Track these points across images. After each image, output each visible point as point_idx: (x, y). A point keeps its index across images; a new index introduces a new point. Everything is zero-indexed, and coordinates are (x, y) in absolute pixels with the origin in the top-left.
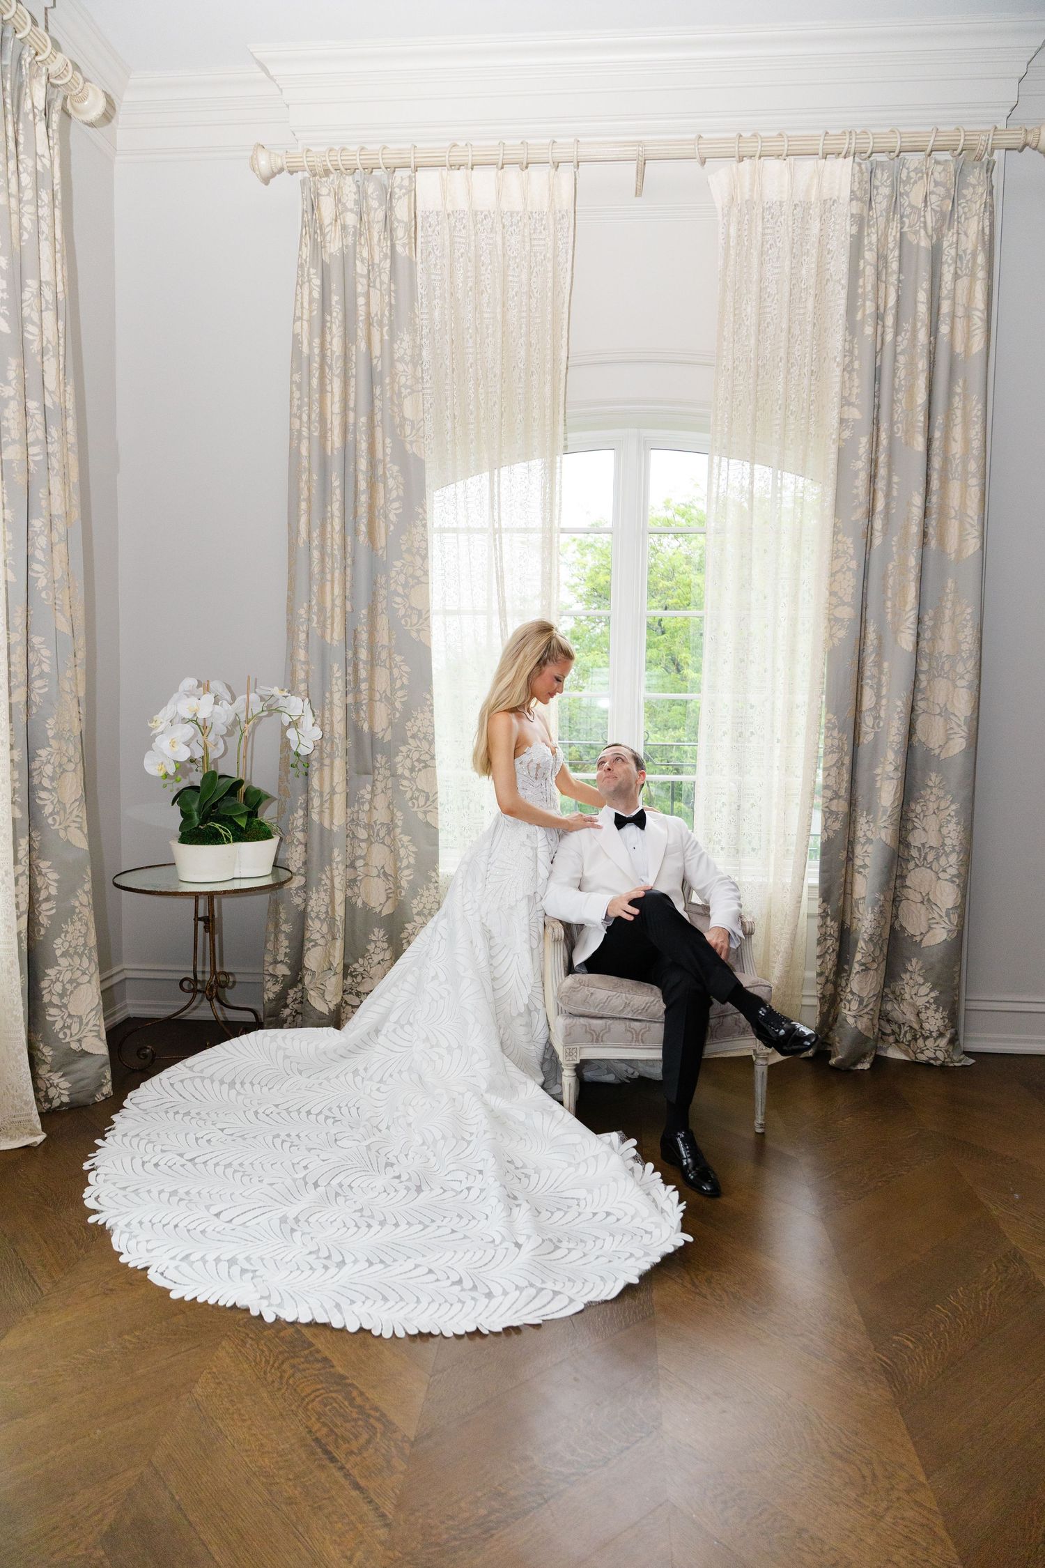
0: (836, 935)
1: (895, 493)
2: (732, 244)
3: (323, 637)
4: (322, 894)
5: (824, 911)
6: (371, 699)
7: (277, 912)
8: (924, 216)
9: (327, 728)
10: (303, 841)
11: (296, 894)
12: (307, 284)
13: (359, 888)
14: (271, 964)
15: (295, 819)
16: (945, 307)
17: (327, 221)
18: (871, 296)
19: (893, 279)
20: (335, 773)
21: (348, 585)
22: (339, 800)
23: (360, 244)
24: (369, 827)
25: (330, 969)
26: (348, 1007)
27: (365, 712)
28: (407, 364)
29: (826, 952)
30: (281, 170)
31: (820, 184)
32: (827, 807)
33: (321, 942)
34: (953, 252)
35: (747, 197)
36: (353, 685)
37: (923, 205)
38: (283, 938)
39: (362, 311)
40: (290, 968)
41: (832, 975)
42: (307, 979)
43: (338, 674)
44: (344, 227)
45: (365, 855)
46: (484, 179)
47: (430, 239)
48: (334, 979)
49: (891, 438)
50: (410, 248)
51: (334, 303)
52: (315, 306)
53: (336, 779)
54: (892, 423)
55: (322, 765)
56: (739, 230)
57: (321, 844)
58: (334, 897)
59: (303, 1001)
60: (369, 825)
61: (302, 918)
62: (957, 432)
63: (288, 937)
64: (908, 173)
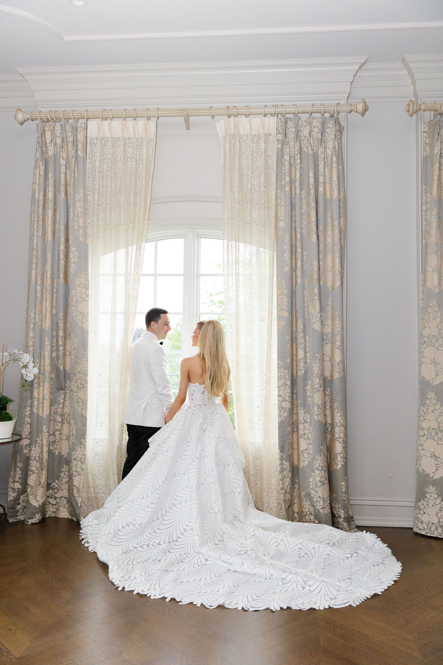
0: (289, 469)
1: (305, 260)
2: (227, 153)
3: (41, 325)
4: (38, 448)
5: (282, 456)
6: (64, 354)
7: (16, 457)
8: (310, 141)
9: (42, 368)
10: (29, 422)
11: (25, 448)
12: (38, 168)
13: (57, 445)
14: (12, 483)
15: (26, 411)
16: (321, 179)
17: (48, 141)
18: (287, 174)
19: (298, 167)
20: (45, 389)
21: (54, 301)
22: (47, 403)
23: (62, 151)
24: (62, 415)
25: (40, 485)
26: (50, 505)
27: (61, 360)
28: (82, 203)
29: (284, 477)
30: (28, 119)
31: (263, 127)
32: (280, 405)
33: (36, 471)
34: (323, 156)
35: (232, 133)
36: (55, 348)
37: (309, 136)
38: (18, 470)
39: (63, 180)
40: (21, 485)
41: (288, 489)
42: (29, 490)
43: (48, 343)
44: (55, 144)
45: (60, 429)
46: (117, 124)
47: (93, 149)
48: (41, 490)
49: (301, 235)
50: (84, 153)
51: (49, 177)
52: (42, 178)
53: (45, 393)
54: (302, 229)
55: (39, 386)
56: (230, 146)
57: (38, 423)
58: (43, 450)
59: (27, 501)
60: (62, 414)
61: (27, 459)
62: (329, 233)
63: (21, 469)
64: (302, 122)
